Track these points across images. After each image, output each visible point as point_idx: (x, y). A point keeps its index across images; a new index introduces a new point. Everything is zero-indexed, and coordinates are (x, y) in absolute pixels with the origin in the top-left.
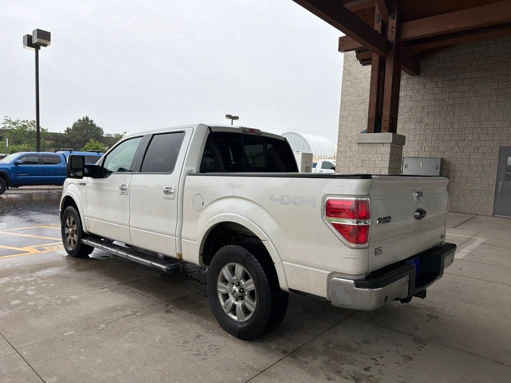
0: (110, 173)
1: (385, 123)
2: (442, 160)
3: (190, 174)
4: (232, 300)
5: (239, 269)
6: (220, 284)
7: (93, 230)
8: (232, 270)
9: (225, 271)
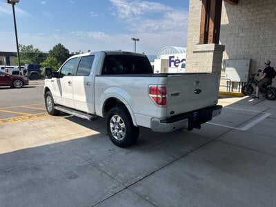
0: (65, 75)
1: (211, 37)
2: (251, 60)
3: (97, 76)
4: (116, 131)
5: (119, 118)
6: (111, 124)
7: (58, 103)
8: (116, 119)
9: (113, 119)
